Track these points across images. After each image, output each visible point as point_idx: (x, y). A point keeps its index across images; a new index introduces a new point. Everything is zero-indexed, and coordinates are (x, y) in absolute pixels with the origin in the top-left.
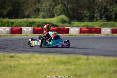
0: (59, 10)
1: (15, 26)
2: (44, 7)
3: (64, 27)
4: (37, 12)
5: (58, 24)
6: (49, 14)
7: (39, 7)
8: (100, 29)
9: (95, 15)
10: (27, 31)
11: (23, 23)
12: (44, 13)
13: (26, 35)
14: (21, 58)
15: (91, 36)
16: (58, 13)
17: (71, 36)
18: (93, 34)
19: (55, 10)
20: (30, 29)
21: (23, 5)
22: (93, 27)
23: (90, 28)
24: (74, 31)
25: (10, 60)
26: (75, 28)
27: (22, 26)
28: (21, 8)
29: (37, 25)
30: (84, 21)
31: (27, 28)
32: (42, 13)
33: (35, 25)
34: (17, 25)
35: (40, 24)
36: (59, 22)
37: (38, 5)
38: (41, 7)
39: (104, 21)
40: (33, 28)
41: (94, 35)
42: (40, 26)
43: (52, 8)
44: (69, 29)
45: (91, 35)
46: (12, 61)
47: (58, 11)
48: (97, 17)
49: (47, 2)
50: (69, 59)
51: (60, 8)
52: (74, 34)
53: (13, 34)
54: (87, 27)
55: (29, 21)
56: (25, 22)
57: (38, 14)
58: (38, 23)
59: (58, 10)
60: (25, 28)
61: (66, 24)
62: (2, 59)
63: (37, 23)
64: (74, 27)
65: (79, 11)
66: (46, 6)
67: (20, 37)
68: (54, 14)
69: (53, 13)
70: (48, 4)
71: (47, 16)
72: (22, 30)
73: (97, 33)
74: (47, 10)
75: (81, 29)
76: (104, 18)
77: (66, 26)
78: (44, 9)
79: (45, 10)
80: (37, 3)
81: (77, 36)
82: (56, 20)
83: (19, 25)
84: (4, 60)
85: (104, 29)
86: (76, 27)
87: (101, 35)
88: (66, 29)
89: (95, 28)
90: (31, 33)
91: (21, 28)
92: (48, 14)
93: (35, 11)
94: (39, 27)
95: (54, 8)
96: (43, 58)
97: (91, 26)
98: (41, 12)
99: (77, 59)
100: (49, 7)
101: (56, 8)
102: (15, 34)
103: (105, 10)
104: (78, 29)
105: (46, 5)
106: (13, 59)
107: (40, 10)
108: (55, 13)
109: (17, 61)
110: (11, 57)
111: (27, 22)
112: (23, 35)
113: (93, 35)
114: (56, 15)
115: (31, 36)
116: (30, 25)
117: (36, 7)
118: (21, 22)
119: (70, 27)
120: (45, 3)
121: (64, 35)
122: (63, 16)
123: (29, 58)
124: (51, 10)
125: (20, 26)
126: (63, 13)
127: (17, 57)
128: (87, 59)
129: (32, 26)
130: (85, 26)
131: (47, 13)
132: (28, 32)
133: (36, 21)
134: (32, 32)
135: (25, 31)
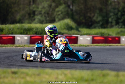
0: (62, 13)
1: (6, 34)
2: (42, 8)
3: (70, 34)
4: (32, 15)
5: (62, 32)
6: (48, 19)
7: (35, 9)
8: (119, 38)
9: (110, 20)
10: (21, 41)
11: (15, 30)
12: (42, 16)
13: (21, 45)
14: (27, 74)
15: (108, 47)
16: (59, 17)
17: (81, 47)
18: (110, 44)
19: (55, 13)
20: (26, 38)
21: (12, 5)
22: (109, 35)
23: (105, 36)
24: (85, 40)
25: (12, 78)
26: (86, 36)
27: (15, 34)
28: (10, 10)
29: (34, 33)
30: (95, 28)
31: (22, 36)
32: (38, 17)
33: (31, 33)
34: (7, 33)
35: (38, 30)
36: (63, 29)
37: (34, 6)
38: (37, 9)
39: (121, 27)
40: (29, 36)
41: (112, 46)
42: (38, 33)
43: (51, 10)
44: (77, 37)
45: (107, 45)
46: (16, 78)
47: (59, 15)
48: (111, 22)
49: (45, 2)
50: (92, 75)
51: (63, 10)
52: (85, 45)
53: (5, 44)
54: (102, 34)
55: (24, 27)
56: (18, 29)
57: (33, 18)
58: (36, 29)
59: (60, 13)
60: (19, 37)
61: (73, 31)
62: (2, 76)
63: (34, 30)
64: (84, 35)
65: (89, 15)
66: (43, 8)
67: (14, 47)
68: (54, 18)
69: (53, 16)
70: (46, 4)
71: (45, 21)
72: (15, 39)
73: (116, 43)
74: (45, 13)
75: (93, 37)
76: (121, 24)
77: (74, 34)
78: (41, 11)
79: (43, 12)
80: (32, 3)
81: (90, 47)
82: (59, 26)
83: (10, 32)
84: (4, 77)
85: (124, 38)
86: (87, 34)
87: (122, 45)
88: (73, 38)
89: (112, 36)
90: (27, 43)
91: (14, 37)
92: (46, 18)
93: (29, 14)
94: (37, 35)
95: (54, 10)
96: (58, 74)
97: (106, 34)
98: (37, 15)
99: (104, 76)
100: (47, 9)
101: (57, 9)
102: (6, 44)
103: (123, 13)
104: (89, 38)
105: (43, 5)
106: (17, 75)
107: (36, 13)
108: (56, 16)
109: (23, 78)
110: (14, 73)
111: (21, 29)
112: (18, 45)
113: (110, 46)
114: (57, 20)
115: (28, 46)
116: (25, 33)
117: (31, 8)
118: (13, 29)
119: (78, 34)
120: (43, 4)
121: (73, 46)
122: (68, 21)
123: (39, 75)
124: (50, 13)
125: (12, 34)
126: (67, 17)
127: (22, 73)
128: (117, 76)
129: (28, 33)
130: (99, 34)
131: (45, 16)
132: (23, 42)
133: (32, 27)
134: (29, 41)
135: (18, 40)
